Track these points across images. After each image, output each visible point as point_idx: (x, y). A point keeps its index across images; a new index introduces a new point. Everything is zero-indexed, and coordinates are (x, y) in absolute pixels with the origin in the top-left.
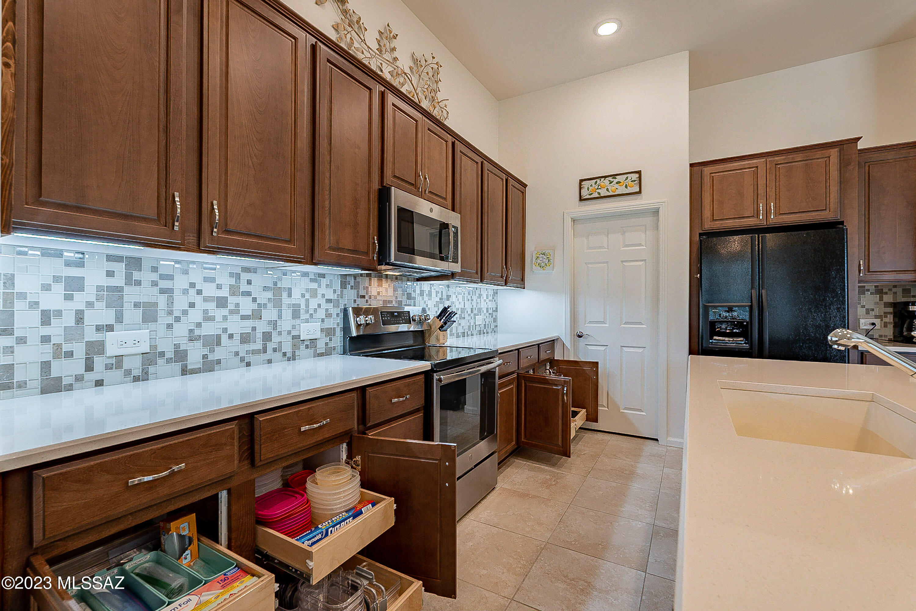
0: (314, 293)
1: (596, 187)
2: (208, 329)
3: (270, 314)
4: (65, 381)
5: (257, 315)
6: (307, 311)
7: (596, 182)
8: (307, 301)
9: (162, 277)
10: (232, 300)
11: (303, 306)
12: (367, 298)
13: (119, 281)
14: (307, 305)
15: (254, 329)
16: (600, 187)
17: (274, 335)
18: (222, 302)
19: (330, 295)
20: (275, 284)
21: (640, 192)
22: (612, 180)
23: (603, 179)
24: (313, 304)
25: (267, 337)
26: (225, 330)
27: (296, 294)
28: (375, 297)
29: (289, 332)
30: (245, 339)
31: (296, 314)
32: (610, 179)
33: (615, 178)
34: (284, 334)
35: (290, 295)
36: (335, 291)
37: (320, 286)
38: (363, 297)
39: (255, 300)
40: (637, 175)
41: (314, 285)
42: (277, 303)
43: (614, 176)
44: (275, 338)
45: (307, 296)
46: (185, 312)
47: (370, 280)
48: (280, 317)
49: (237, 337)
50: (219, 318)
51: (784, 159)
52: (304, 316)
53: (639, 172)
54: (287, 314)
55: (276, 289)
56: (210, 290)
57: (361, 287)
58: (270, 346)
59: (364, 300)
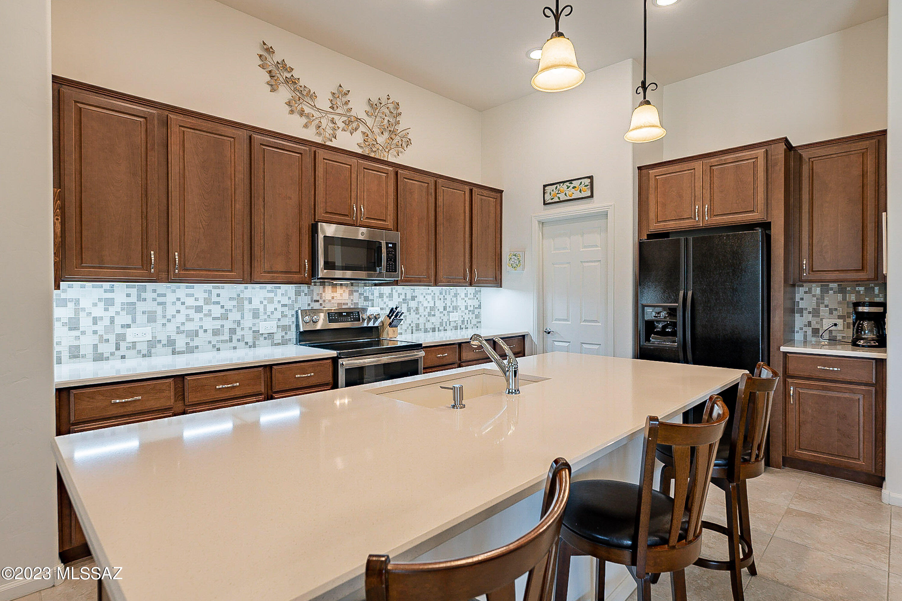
0: (271, 301)
1: (557, 192)
2: (190, 327)
3: (234, 316)
4: (105, 355)
5: (224, 317)
6: (265, 313)
7: (556, 188)
8: (265, 306)
9: (159, 295)
10: (206, 308)
11: (262, 310)
12: (321, 302)
13: (133, 299)
14: (265, 309)
15: (222, 326)
16: (559, 192)
17: (238, 330)
18: (199, 309)
19: (285, 301)
20: (239, 295)
21: (592, 196)
22: (569, 185)
23: (562, 184)
24: (270, 308)
25: (233, 331)
26: (201, 327)
27: (256, 302)
28: (330, 301)
29: (250, 328)
30: (216, 333)
31: (256, 315)
32: (568, 184)
33: (572, 183)
34: (246, 329)
35: (250, 302)
36: (289, 298)
37: (275, 295)
38: (318, 301)
39: (222, 307)
40: (589, 180)
41: (272, 295)
42: (240, 308)
43: (571, 181)
44: (239, 333)
45: (265, 302)
46: (174, 316)
47: (324, 287)
48: (243, 317)
49: (210, 332)
50: (197, 319)
51: (717, 161)
52: (262, 316)
53: (591, 178)
54: (248, 316)
55: (239, 299)
56: (190, 301)
57: (315, 294)
58: (235, 338)
59: (318, 304)
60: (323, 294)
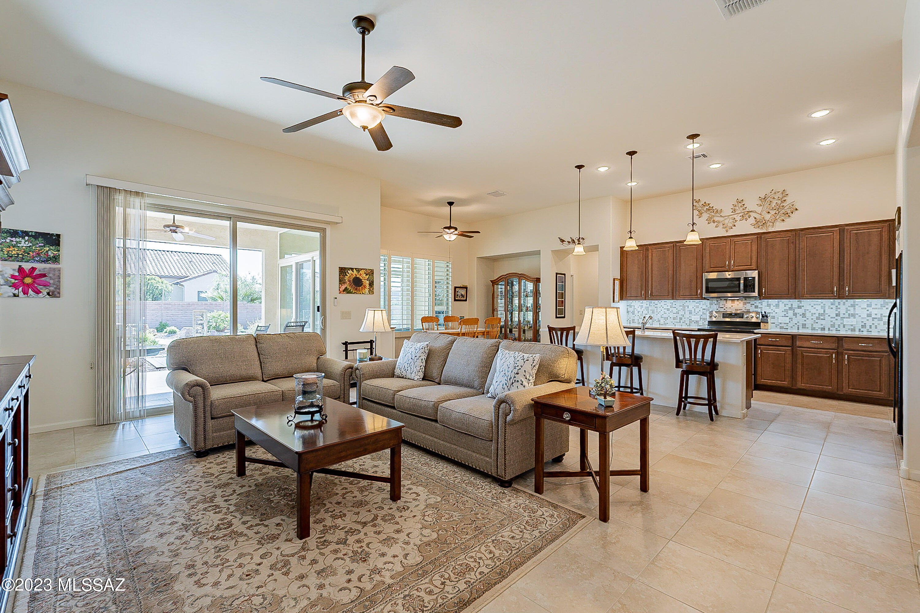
0: (698, 307)
2: (665, 316)
3: (682, 313)
5: (678, 313)
9: (656, 304)
10: (671, 309)
11: (693, 311)
12: (724, 308)
13: (648, 306)
14: (695, 310)
15: (677, 316)
17: (683, 318)
18: (668, 310)
19: (704, 307)
24: (697, 310)
25: (681, 319)
26: (669, 316)
27: (690, 308)
28: (728, 308)
29: (688, 318)
30: (674, 319)
31: (690, 313)
35: (688, 307)
36: (707, 306)
37: (700, 305)
38: (722, 308)
39: (677, 309)
41: (698, 304)
42: (684, 310)
44: (683, 319)
45: (695, 308)
46: (660, 312)
47: (726, 301)
48: (685, 314)
49: (672, 318)
50: (667, 313)
52: (693, 314)
54: (687, 313)
55: (684, 306)
56: (665, 307)
57: (721, 304)
58: (681, 321)
60: (726, 304)
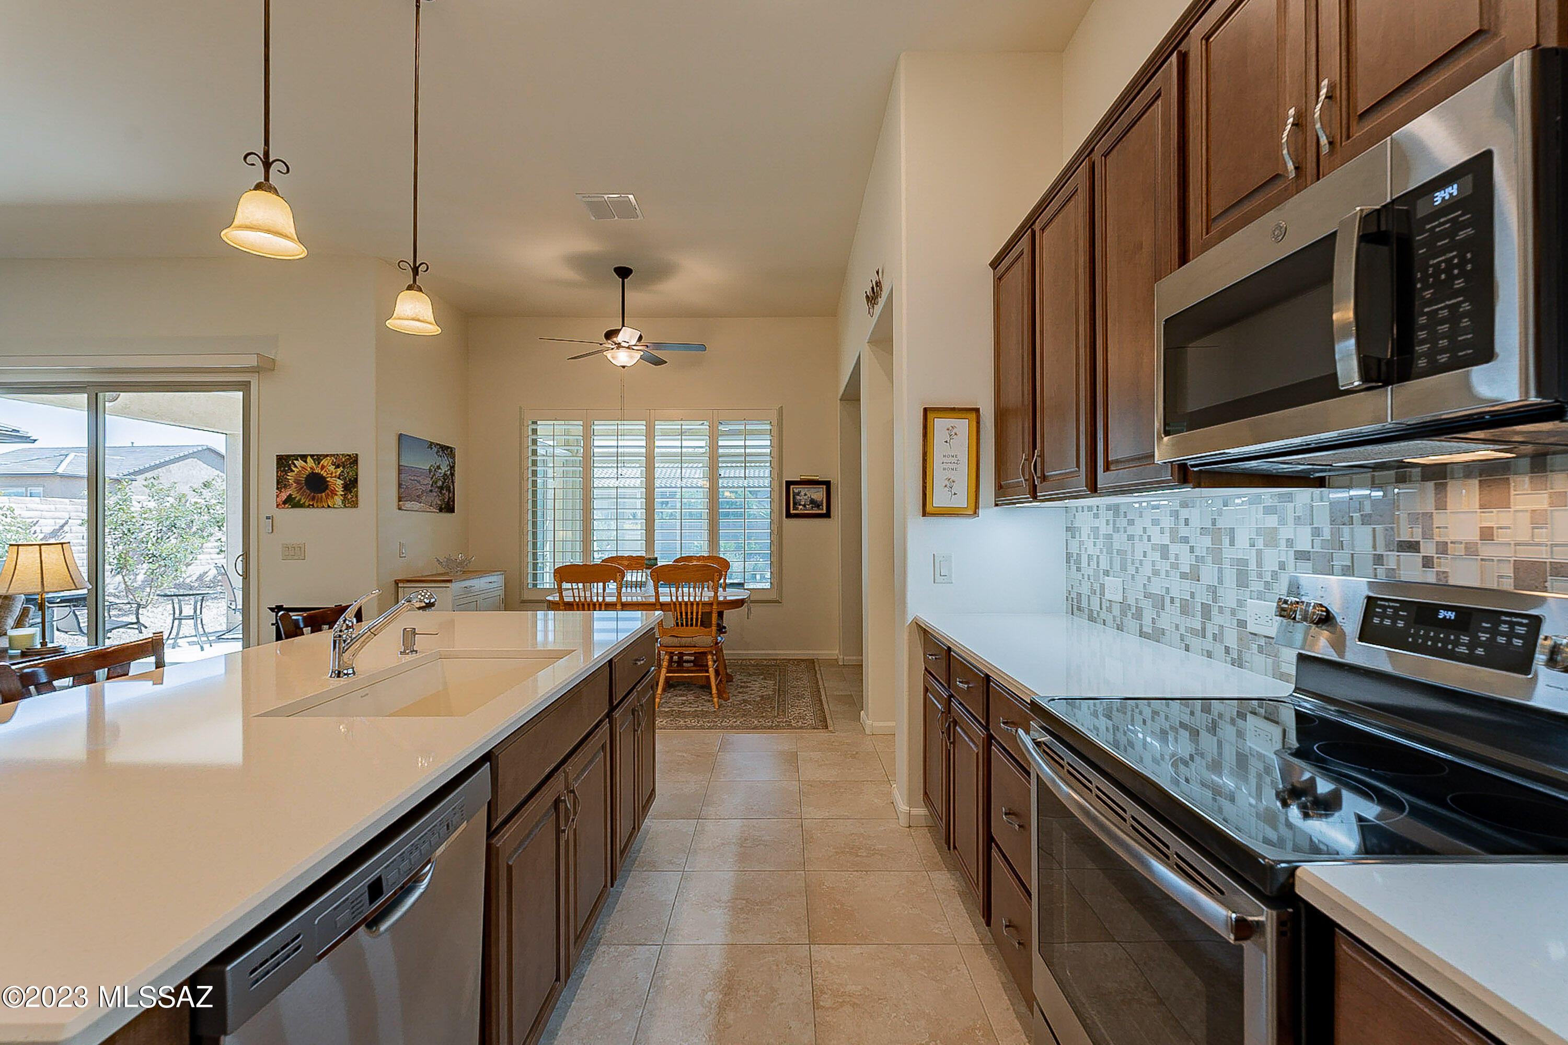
0: (1270, 537)
2: (1156, 587)
3: (1208, 574)
5: (1194, 575)
6: (1260, 576)
8: (1259, 553)
9: (1128, 523)
10: (1173, 551)
11: (1253, 565)
12: (1428, 549)
13: (1111, 528)
14: (1259, 564)
15: (1192, 595)
17: (1215, 610)
18: (1165, 552)
19: (1304, 541)
20: (1214, 524)
24: (1270, 561)
25: (1206, 613)
26: (1168, 591)
27: (1242, 541)
28: (1471, 550)
29: (1233, 612)
30: (1186, 609)
31: (1244, 579)
34: (1227, 612)
35: (1232, 543)
36: (1316, 532)
37: (1283, 522)
38: (1413, 547)
39: (1192, 549)
41: (1272, 521)
42: (1216, 557)
44: (1216, 618)
45: (1260, 544)
46: (1141, 563)
47: (1441, 488)
48: (1221, 581)
49: (1179, 605)
50: (1163, 573)
52: (1256, 586)
54: (1229, 577)
55: (1213, 531)
56: (1155, 535)
57: (1402, 515)
58: (1209, 630)
59: (1417, 558)
60: (1439, 519)
